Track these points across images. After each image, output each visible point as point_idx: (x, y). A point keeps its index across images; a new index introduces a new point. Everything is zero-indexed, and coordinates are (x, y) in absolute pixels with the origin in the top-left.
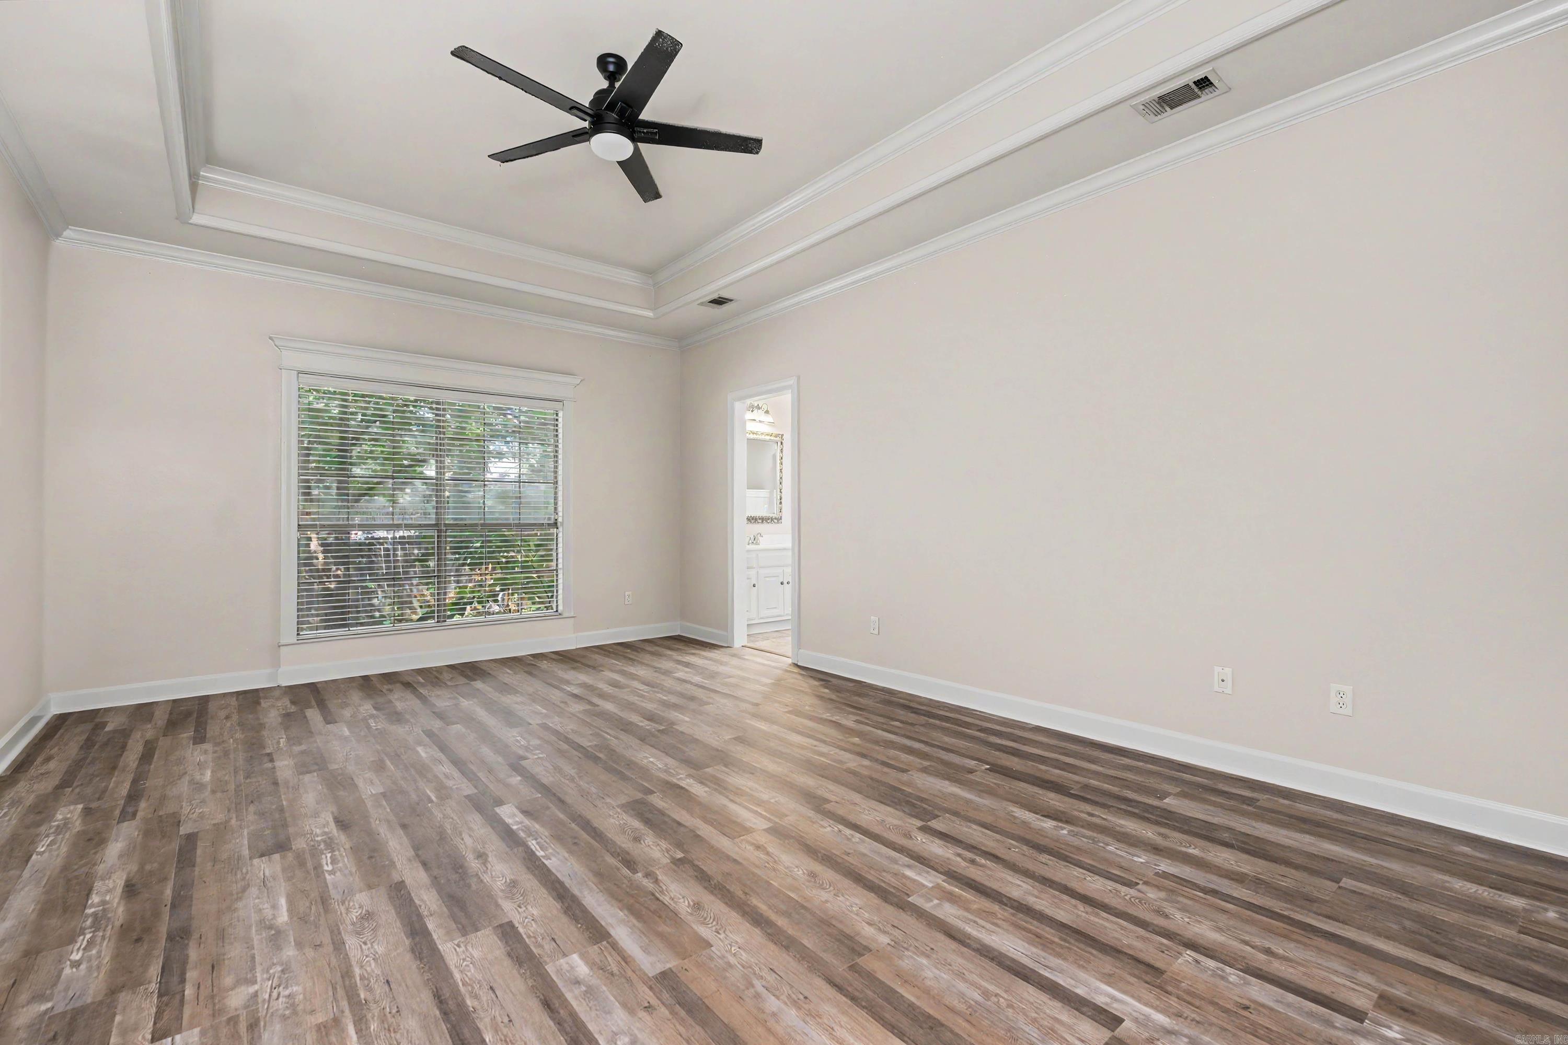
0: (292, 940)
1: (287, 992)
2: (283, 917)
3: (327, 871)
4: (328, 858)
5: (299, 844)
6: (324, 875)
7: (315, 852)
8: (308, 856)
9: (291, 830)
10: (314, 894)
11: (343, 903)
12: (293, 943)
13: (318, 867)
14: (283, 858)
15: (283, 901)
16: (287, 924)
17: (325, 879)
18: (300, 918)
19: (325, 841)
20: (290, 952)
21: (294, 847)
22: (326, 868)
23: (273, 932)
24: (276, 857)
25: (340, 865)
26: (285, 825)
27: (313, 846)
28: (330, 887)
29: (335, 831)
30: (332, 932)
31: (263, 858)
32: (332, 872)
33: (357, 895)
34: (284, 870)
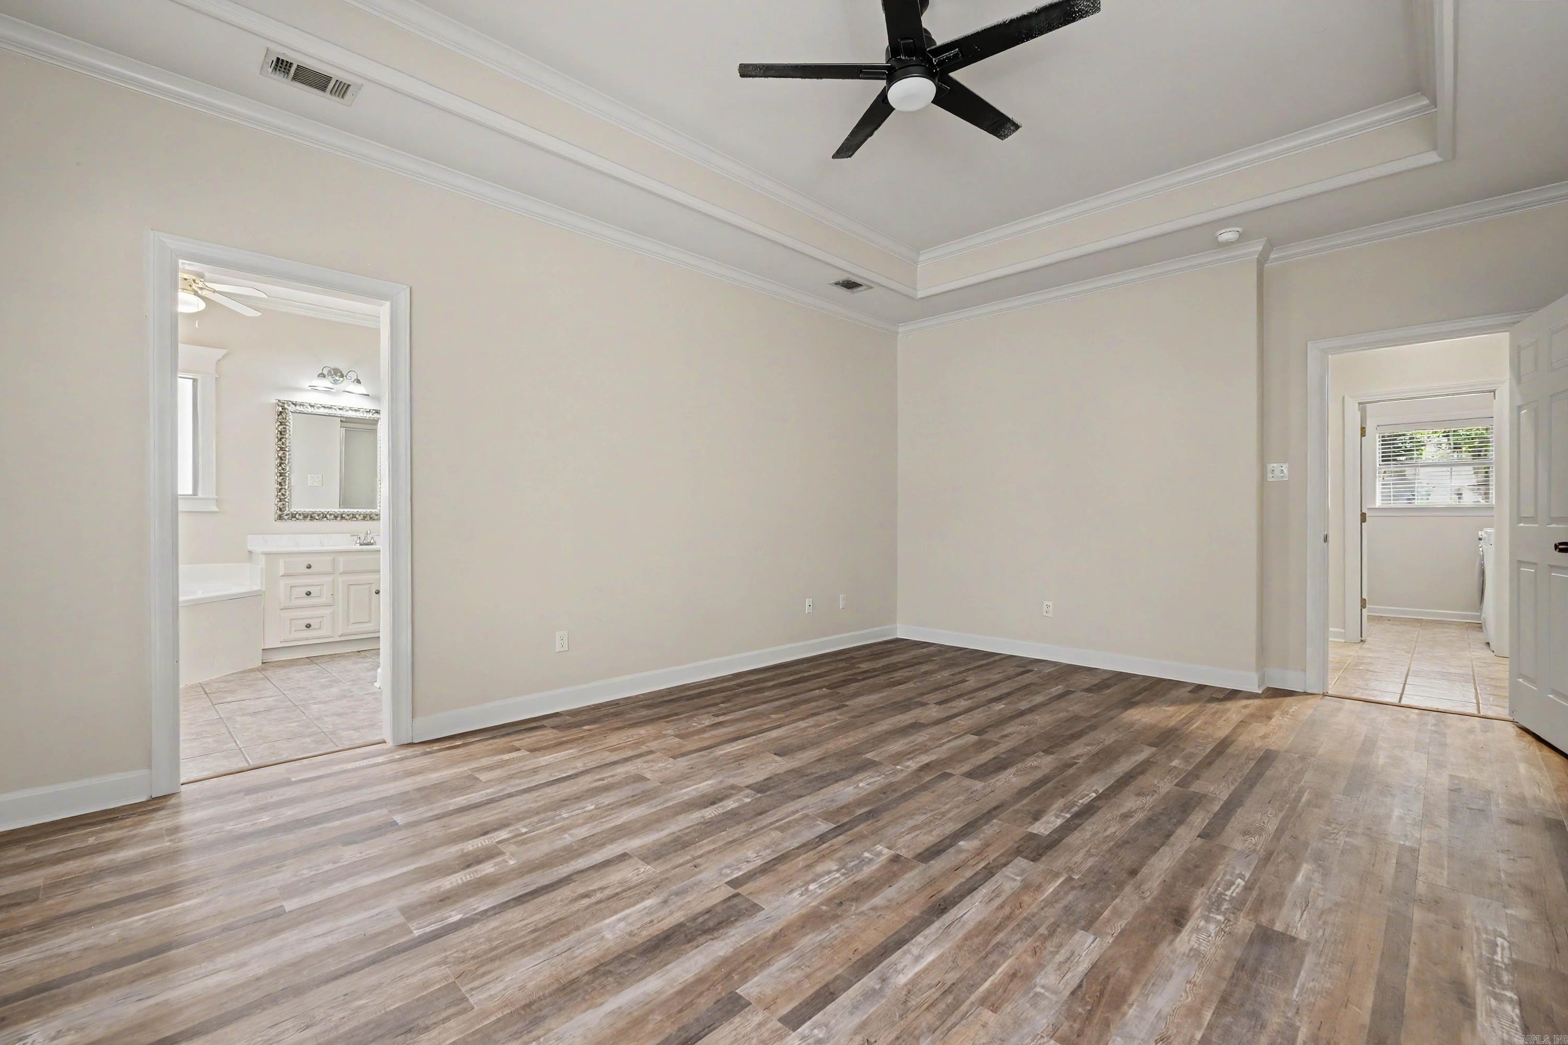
0: (1309, 851)
1: (1328, 828)
2: (1306, 868)
3: (1244, 880)
4: (1231, 891)
5: (1244, 925)
6: (1248, 879)
7: (1238, 905)
8: (1249, 904)
9: (1238, 953)
10: (1270, 868)
11: (1254, 850)
12: (1310, 848)
13: (1248, 888)
14: (1272, 921)
15: (1300, 879)
16: (1307, 862)
17: (1251, 875)
18: (1295, 860)
19: (1218, 909)
20: (1315, 844)
21: (1253, 925)
22: (1243, 883)
23: (1320, 862)
24: (1279, 927)
25: (1228, 877)
26: (1241, 965)
27: (1233, 913)
28: (1252, 867)
29: (1197, 914)
30: (1279, 840)
31: (1293, 934)
32: (1241, 876)
33: (1240, 849)
34: (1281, 906)
